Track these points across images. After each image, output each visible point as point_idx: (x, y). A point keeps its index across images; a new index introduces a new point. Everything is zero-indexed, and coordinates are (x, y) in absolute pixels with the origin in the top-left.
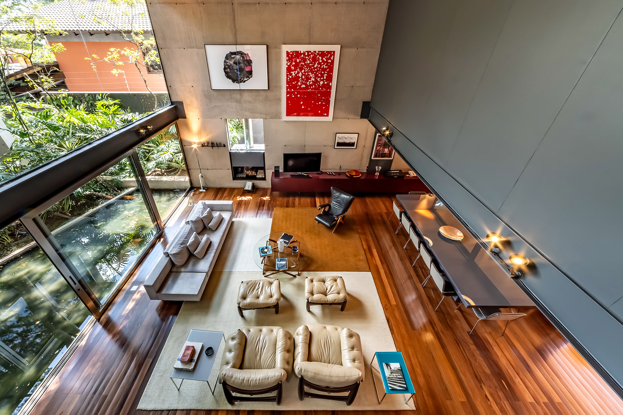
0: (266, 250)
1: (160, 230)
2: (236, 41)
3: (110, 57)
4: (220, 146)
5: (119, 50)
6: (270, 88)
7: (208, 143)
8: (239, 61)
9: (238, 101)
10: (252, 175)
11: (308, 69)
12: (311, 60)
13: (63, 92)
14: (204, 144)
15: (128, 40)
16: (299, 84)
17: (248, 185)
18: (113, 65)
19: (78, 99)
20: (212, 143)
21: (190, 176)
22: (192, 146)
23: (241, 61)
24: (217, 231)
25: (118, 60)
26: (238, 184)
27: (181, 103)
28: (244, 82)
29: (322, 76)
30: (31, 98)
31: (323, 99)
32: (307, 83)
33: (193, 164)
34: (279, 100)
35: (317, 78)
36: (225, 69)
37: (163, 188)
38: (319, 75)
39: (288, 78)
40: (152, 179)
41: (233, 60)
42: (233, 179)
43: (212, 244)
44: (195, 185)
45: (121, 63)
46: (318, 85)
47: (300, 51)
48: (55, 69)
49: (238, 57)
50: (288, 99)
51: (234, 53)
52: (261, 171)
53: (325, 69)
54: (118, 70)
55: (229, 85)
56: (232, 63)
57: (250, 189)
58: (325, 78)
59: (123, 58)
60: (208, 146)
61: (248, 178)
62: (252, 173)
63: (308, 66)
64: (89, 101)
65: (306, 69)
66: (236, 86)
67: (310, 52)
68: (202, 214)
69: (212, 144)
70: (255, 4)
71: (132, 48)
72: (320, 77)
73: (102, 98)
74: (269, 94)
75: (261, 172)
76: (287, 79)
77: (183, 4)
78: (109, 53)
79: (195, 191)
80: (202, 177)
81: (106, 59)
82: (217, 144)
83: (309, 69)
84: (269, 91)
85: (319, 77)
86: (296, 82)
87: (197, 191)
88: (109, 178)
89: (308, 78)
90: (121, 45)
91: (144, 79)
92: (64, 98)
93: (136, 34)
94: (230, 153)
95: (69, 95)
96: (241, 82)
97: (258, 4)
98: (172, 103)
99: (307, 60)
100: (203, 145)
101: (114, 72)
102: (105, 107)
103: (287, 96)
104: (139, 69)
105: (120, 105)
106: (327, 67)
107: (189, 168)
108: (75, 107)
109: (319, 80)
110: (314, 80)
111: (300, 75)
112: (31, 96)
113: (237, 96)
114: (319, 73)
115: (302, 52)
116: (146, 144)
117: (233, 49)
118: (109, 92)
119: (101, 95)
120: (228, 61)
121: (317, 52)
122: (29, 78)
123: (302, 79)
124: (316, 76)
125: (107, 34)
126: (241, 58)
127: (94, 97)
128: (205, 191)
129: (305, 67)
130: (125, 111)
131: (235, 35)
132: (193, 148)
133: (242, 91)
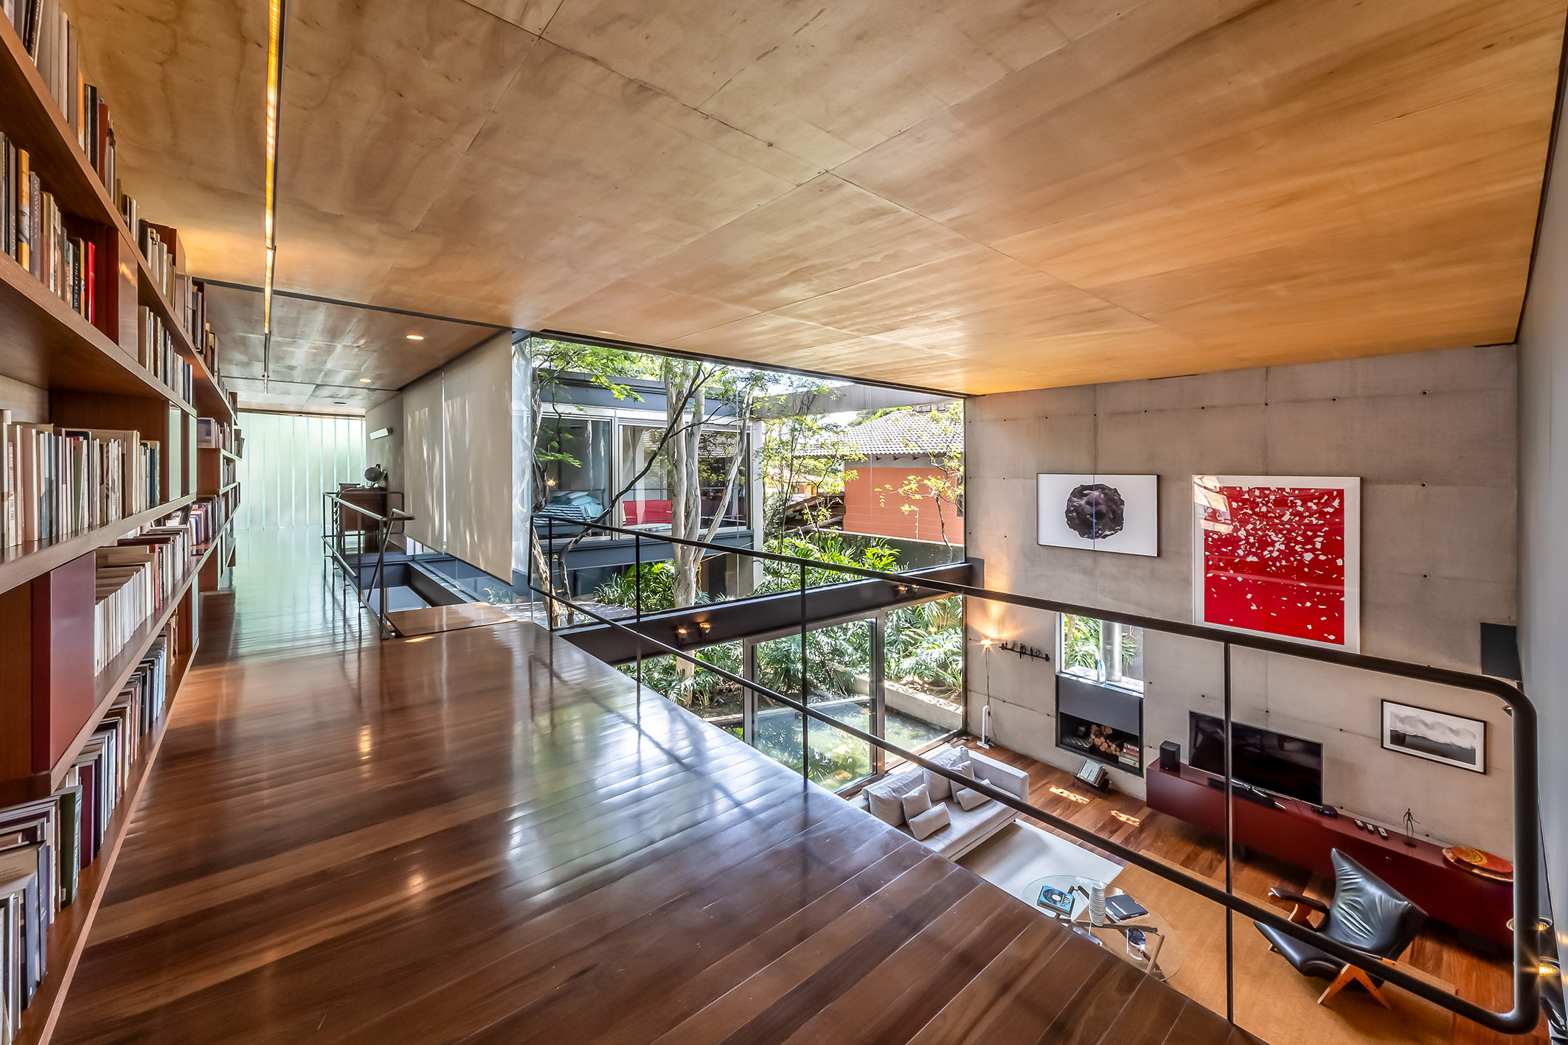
0: (1056, 898)
1: (876, 773)
2: (1096, 468)
3: (906, 488)
4: (1037, 656)
5: (919, 478)
6: (1164, 554)
7: (1014, 645)
8: (1096, 500)
9: (1088, 573)
10: (1108, 751)
11: (1265, 523)
12: (1270, 505)
13: (834, 531)
14: (1006, 643)
15: (937, 465)
16: (1241, 552)
17: (1090, 770)
18: (907, 499)
19: (848, 541)
20: (1023, 647)
21: (966, 705)
22: (982, 642)
23: (1101, 501)
24: (970, 814)
25: (916, 492)
26: (1064, 759)
27: (982, 562)
28: (1105, 537)
29: (1309, 540)
30: (800, 535)
31: (1317, 597)
32: (1262, 553)
33: (977, 682)
34: (1187, 582)
35: (1292, 544)
36: (1068, 512)
37: (914, 715)
38: (1299, 538)
39: (1210, 539)
40: (901, 691)
41: (1085, 499)
42: (1057, 745)
43: (949, 830)
44: (973, 728)
45: (918, 497)
46: (1296, 560)
47: (1241, 488)
48: (838, 499)
49: (1096, 493)
50: (1209, 583)
51: (1090, 488)
52: (1133, 747)
53: (1319, 528)
54: (912, 506)
55: (1074, 540)
56: (1083, 503)
57: (1091, 779)
58: (1318, 546)
59: (923, 489)
60: (1012, 650)
61: (1094, 752)
62: (1109, 746)
63: (1263, 516)
64: (860, 546)
65: (1258, 522)
66: (1086, 543)
67: (1268, 489)
68: (952, 765)
69: (1023, 650)
70: (1137, 412)
71: (939, 477)
72: (1304, 544)
73: (877, 545)
74: (1161, 566)
75: (1133, 750)
76: (1206, 540)
77: (1014, 419)
78: (906, 482)
79: (968, 740)
80: (989, 714)
81: (900, 491)
82: (1031, 650)
83: (1267, 524)
84: (1159, 560)
85: (1298, 543)
86: (1230, 548)
87: (972, 742)
88: (841, 668)
89: (1264, 544)
90: (924, 473)
91: (942, 521)
92: (833, 539)
93: (951, 458)
94: (1057, 677)
95: (840, 535)
96: (1097, 537)
97: (1143, 412)
98: (967, 560)
99: (1261, 505)
100: (1004, 647)
101: (906, 508)
102: (876, 556)
103: (1206, 575)
104: (939, 506)
105: (897, 558)
106: (1321, 522)
107: (969, 687)
108: (840, 552)
109: (1298, 548)
110: (1283, 547)
111: (1242, 534)
112: (801, 532)
113: (1088, 562)
114: (1297, 533)
115: (1245, 489)
116: (914, 630)
117: (1088, 480)
118: (889, 538)
119: (877, 540)
120: (1076, 499)
121: (1288, 490)
122: (808, 510)
123: (1248, 542)
124: (1288, 540)
125: (915, 458)
126: (1102, 496)
127: (867, 542)
128: (988, 747)
129: (1254, 519)
130: (900, 568)
131: (1095, 459)
132: (983, 646)
133: (1098, 553)
